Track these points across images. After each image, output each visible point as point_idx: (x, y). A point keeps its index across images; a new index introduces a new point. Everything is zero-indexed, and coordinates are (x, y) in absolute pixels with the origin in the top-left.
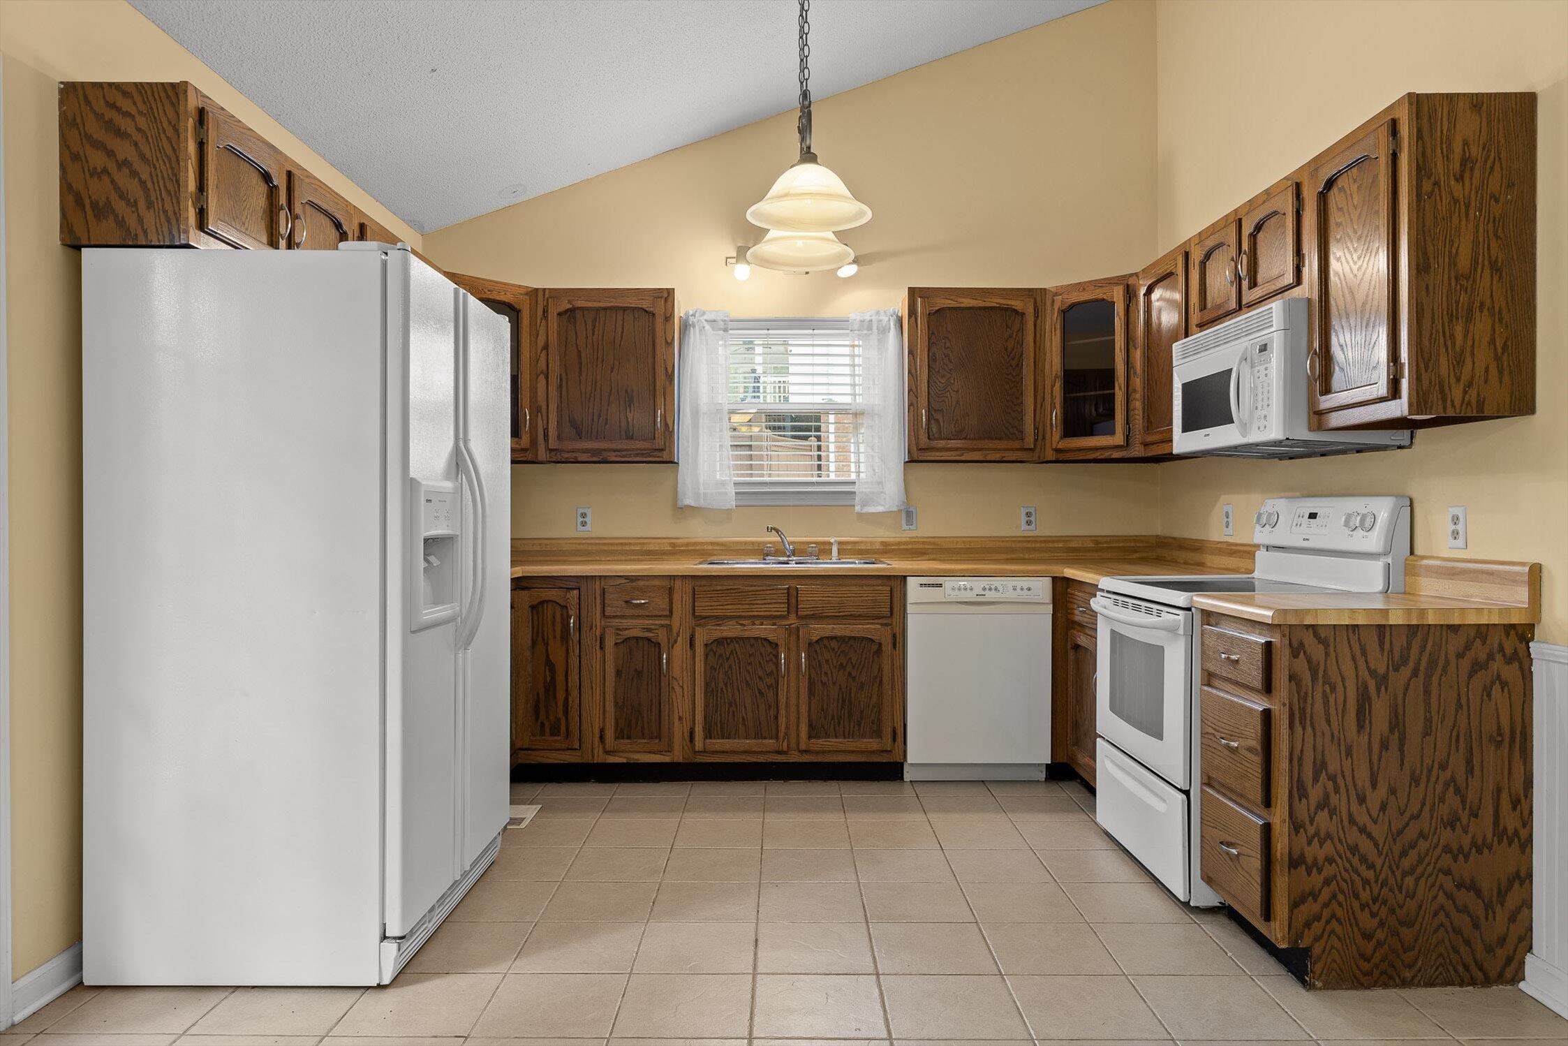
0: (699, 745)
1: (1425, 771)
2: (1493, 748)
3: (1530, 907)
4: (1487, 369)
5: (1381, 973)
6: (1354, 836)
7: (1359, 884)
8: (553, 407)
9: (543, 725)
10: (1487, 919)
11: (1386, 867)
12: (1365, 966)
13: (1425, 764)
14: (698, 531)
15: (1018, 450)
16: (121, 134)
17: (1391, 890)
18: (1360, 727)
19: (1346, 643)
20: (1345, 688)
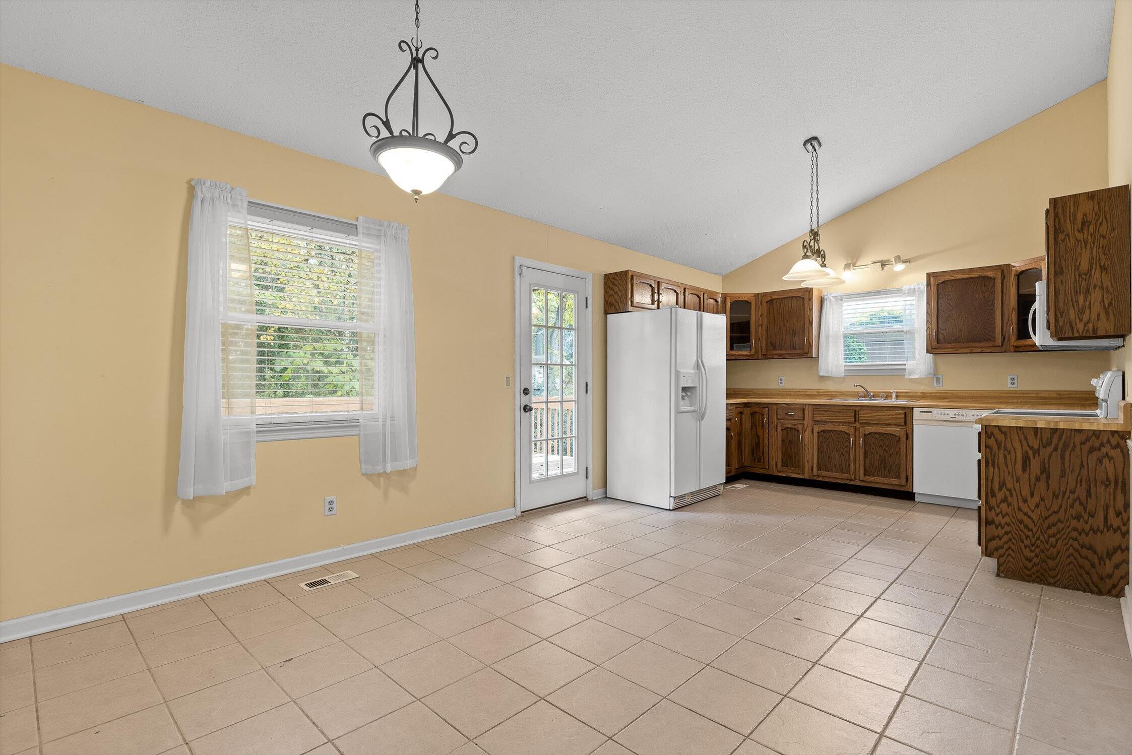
0: (815, 473)
1: (1061, 493)
2: (1103, 487)
3: (1128, 563)
4: (1099, 314)
5: (1037, 577)
6: (1020, 516)
7: (1024, 537)
8: (764, 338)
9: (755, 458)
10: (1100, 564)
11: (1039, 531)
12: (1027, 572)
13: (1061, 490)
14: (830, 387)
15: (991, 347)
16: (616, 285)
17: (1042, 542)
18: (1024, 470)
19: (1016, 434)
20: (1016, 453)
